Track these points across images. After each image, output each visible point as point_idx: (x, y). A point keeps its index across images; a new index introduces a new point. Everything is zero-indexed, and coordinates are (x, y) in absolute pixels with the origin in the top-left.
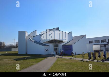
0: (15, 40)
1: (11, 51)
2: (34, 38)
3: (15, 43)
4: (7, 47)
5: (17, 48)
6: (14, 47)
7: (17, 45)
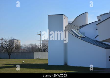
0: (40, 34)
1: (33, 58)
2: (82, 30)
3: (41, 42)
4: (24, 50)
5: (45, 51)
6: (39, 50)
7: (44, 45)
